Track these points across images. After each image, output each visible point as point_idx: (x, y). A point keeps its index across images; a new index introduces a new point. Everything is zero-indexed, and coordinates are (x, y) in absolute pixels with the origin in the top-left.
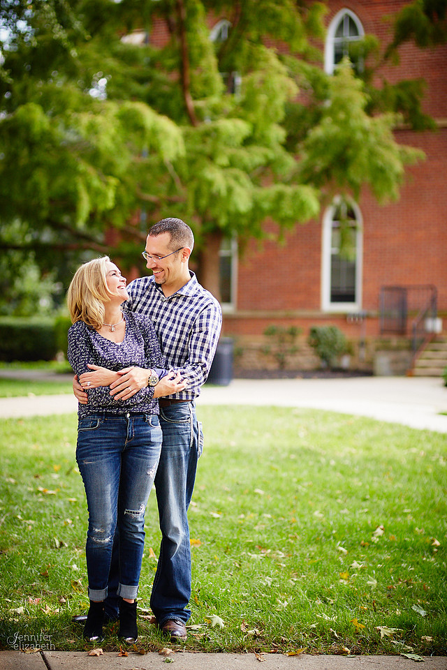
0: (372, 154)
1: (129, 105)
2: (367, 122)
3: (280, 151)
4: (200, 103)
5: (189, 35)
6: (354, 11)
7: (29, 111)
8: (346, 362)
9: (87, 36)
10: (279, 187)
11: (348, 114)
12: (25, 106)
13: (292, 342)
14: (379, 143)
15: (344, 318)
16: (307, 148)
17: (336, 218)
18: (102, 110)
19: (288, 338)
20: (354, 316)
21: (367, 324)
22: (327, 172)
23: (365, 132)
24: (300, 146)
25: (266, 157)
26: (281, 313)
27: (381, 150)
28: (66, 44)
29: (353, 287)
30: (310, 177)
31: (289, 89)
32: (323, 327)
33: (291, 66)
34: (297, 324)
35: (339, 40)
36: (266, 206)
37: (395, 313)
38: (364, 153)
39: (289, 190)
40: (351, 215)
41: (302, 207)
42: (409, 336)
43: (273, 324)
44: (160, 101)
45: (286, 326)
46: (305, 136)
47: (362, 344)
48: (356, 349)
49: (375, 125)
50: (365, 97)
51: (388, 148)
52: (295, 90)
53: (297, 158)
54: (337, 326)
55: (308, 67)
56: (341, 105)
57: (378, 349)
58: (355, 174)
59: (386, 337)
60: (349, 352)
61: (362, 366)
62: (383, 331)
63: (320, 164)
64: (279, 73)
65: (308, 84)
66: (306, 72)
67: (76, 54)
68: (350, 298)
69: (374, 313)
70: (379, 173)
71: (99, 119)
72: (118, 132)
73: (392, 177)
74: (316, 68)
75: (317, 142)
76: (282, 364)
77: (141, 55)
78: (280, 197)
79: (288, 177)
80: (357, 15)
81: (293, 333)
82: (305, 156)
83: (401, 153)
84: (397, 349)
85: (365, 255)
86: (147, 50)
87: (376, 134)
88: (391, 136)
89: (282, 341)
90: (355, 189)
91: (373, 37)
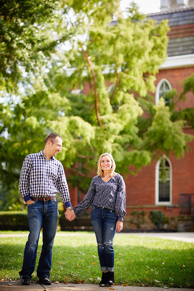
0: (174, 137)
1: (73, 118)
2: (171, 124)
3: (136, 137)
4: (103, 117)
5: (98, 90)
6: (168, 80)
7: (31, 120)
8: (166, 226)
9: (56, 90)
10: (135, 151)
11: (163, 120)
12: (30, 118)
13: (143, 218)
14: (177, 133)
15: (165, 208)
16: (147, 135)
17: (161, 166)
18: (61, 120)
19: (141, 216)
20: (169, 207)
21: (174, 210)
22: (155, 145)
23: (170, 128)
24: (144, 134)
25: (130, 139)
26: (138, 206)
27: (177, 135)
28: (47, 93)
29: (169, 195)
30: (149, 147)
31: (139, 111)
32: (155, 211)
33: (141, 102)
34: (145, 210)
35: (161, 92)
36: (129, 159)
37: (187, 206)
38: (170, 137)
39: (139, 153)
40: (167, 164)
41: (144, 160)
42: (192, 215)
43: (135, 210)
44: (87, 117)
45: (140, 211)
46: (147, 130)
47: (173, 219)
48: (170, 221)
49: (174, 125)
50: (170, 114)
51: (180, 135)
52: (142, 112)
53: (143, 139)
54: (161, 210)
55: (148, 103)
56: (161, 118)
57: (179, 220)
58: (166, 145)
59: (182, 215)
60: (167, 222)
61: (172, 228)
62: (181, 213)
63: (153, 142)
64: (135, 104)
65: (148, 109)
66: (147, 104)
67: (51, 97)
68: (167, 199)
69: (177, 206)
70: (176, 145)
71: (60, 124)
72: (68, 129)
73: (182, 147)
74: (152, 103)
75: (151, 133)
76: (138, 227)
77: (79, 98)
78: (135, 155)
79: (139, 147)
80: (169, 81)
81: (143, 214)
82: (146, 139)
83: (186, 137)
84: (187, 220)
85: (173, 181)
86: (81, 96)
87: (175, 129)
88: (182, 130)
89: (138, 217)
90: (167, 152)
91: (175, 90)
